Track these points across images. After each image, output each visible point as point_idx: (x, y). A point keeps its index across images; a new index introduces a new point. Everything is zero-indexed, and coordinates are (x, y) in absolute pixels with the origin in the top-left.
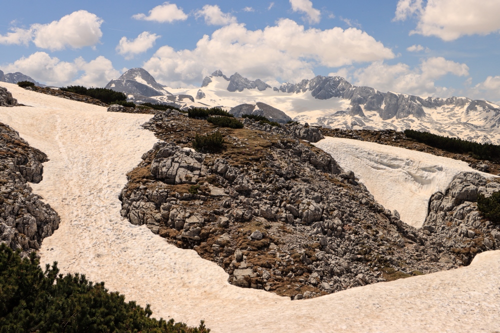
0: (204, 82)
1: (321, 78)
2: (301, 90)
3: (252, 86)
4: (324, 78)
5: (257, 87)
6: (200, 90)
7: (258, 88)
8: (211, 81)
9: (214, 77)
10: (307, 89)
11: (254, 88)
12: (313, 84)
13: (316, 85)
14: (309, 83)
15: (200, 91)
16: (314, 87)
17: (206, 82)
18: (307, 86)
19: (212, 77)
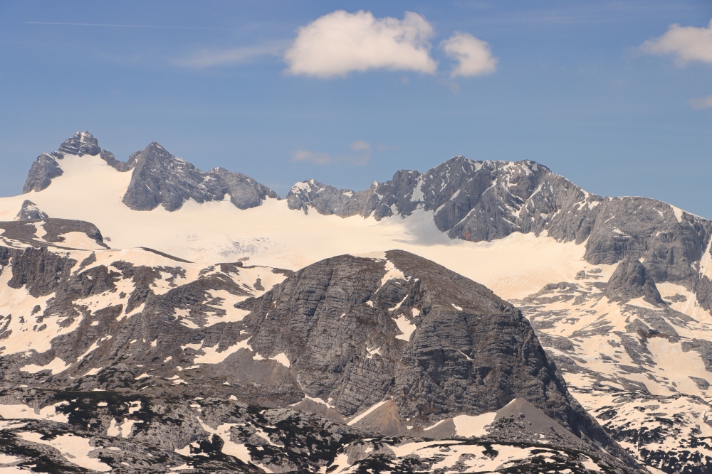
0: (33, 173)
1: (467, 165)
2: (393, 207)
3: (211, 190)
4: (479, 167)
5: (227, 196)
6: (27, 203)
7: (233, 200)
8: (59, 172)
9: (68, 157)
10: (415, 204)
11: (220, 198)
12: (438, 186)
13: (451, 189)
14: (421, 183)
15: (30, 208)
16: (442, 198)
17: (42, 174)
18: (417, 195)
19: (61, 157)
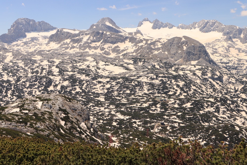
0: (139, 24)
2: (193, 28)
3: (165, 26)
5: (167, 27)
6: (137, 29)
7: (168, 27)
8: (142, 24)
9: (144, 21)
10: (196, 27)
11: (166, 27)
12: (200, 24)
13: (202, 25)
14: (197, 24)
15: (138, 30)
16: (200, 26)
17: (140, 24)
18: (197, 26)
19: (143, 22)
